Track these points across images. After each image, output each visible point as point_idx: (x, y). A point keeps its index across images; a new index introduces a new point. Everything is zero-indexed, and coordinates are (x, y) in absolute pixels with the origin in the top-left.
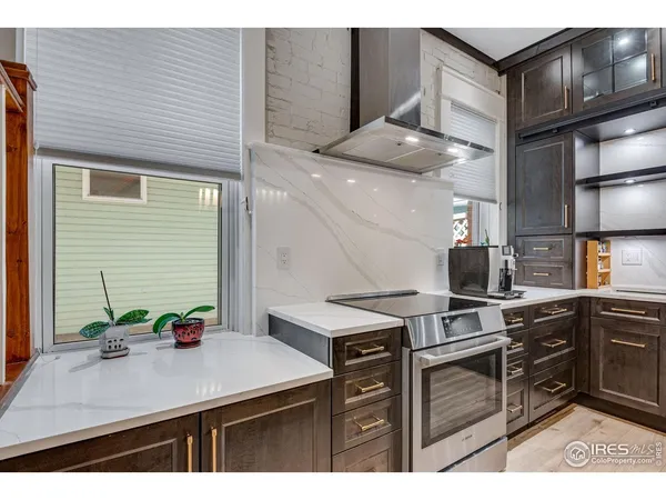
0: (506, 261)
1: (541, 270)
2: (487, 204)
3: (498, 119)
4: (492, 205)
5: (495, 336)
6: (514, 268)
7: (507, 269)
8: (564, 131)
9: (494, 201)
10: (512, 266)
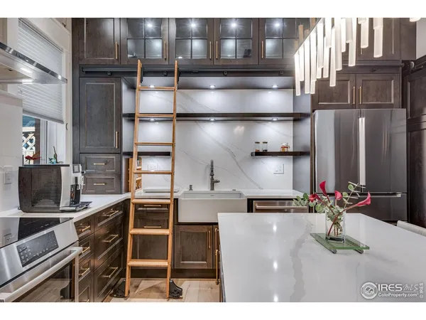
0: (76, 178)
1: (100, 180)
2: (55, 123)
3: (65, 50)
4: (59, 124)
5: (69, 249)
6: (82, 184)
7: (77, 185)
8: (115, 75)
9: (61, 121)
10: (81, 183)
